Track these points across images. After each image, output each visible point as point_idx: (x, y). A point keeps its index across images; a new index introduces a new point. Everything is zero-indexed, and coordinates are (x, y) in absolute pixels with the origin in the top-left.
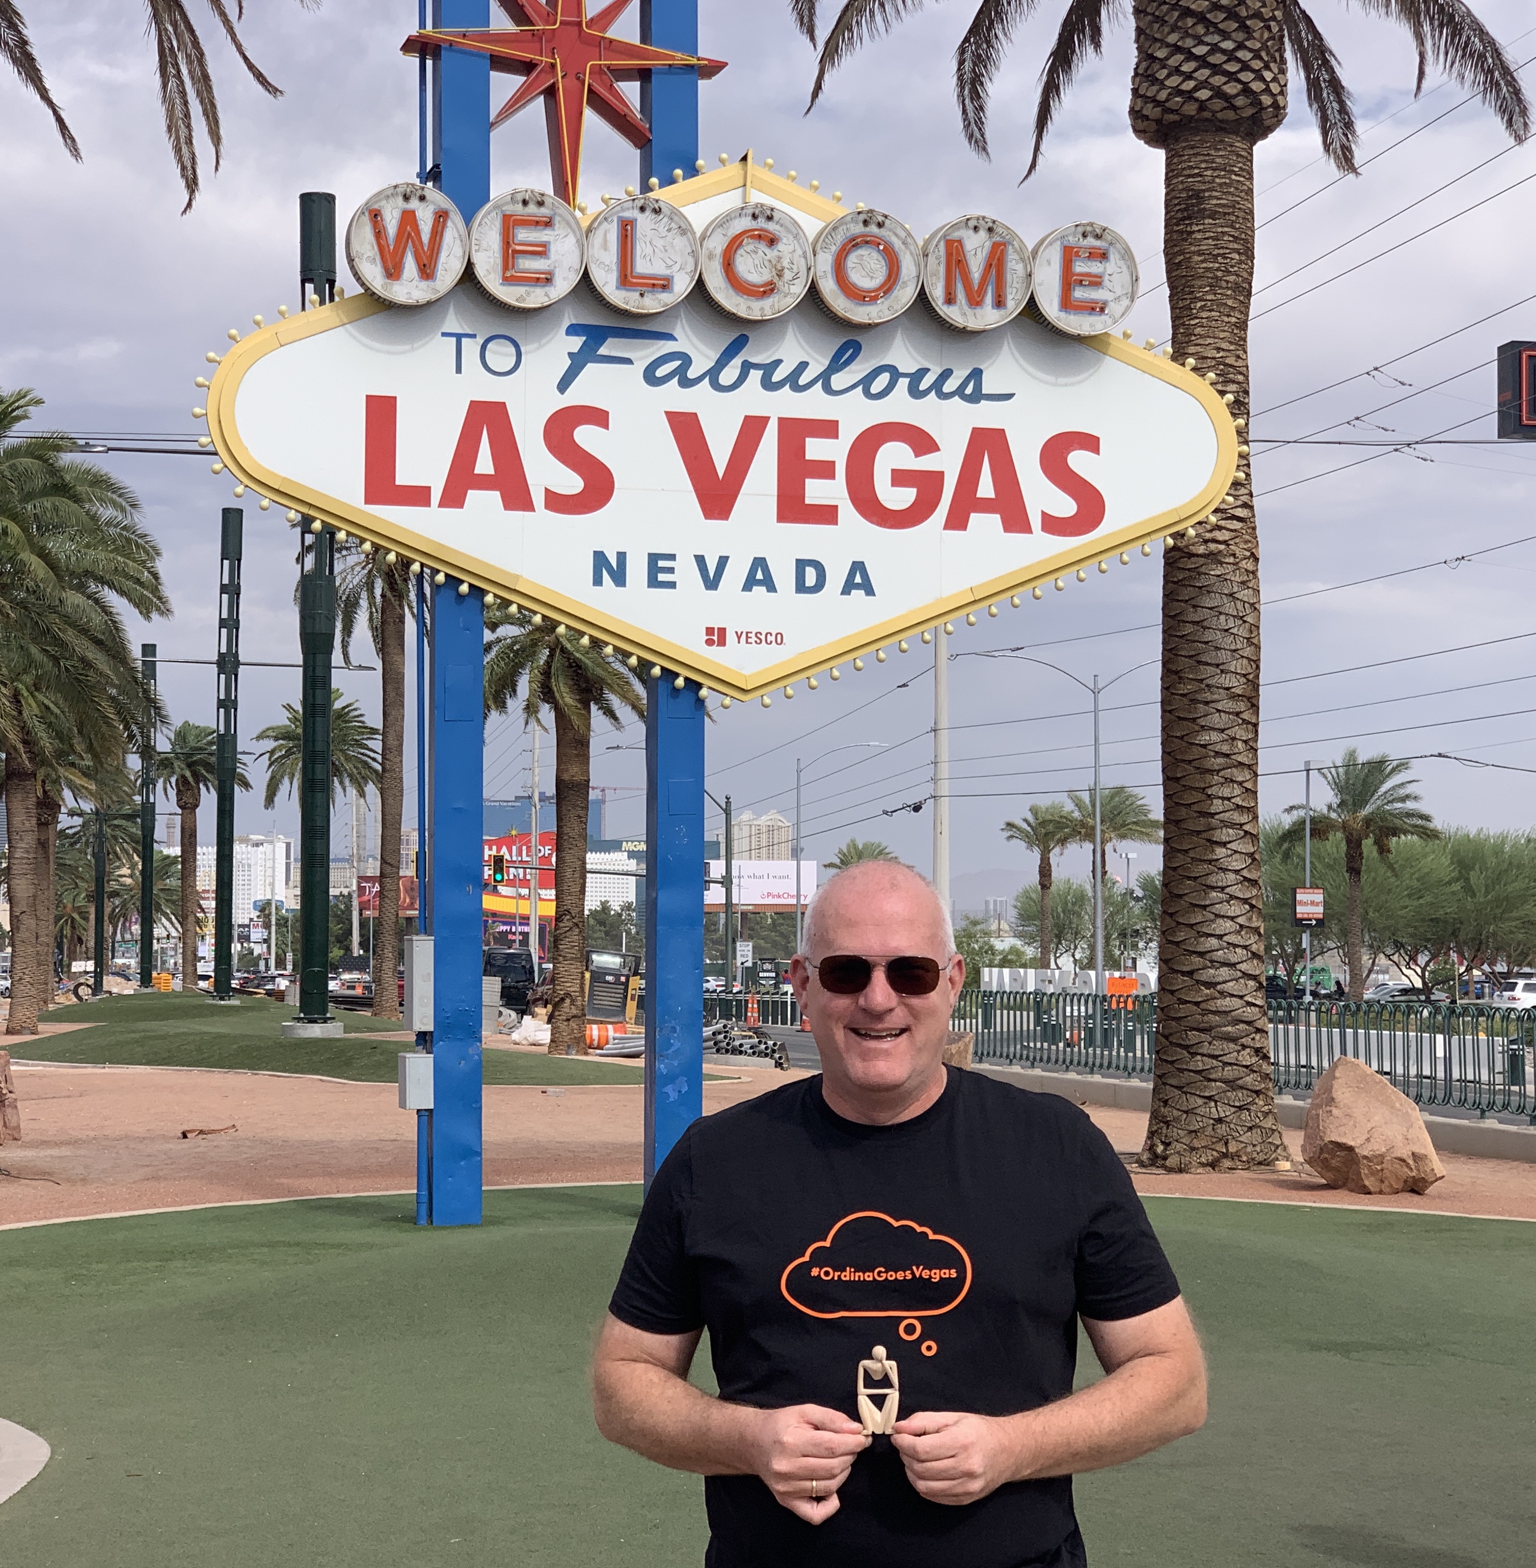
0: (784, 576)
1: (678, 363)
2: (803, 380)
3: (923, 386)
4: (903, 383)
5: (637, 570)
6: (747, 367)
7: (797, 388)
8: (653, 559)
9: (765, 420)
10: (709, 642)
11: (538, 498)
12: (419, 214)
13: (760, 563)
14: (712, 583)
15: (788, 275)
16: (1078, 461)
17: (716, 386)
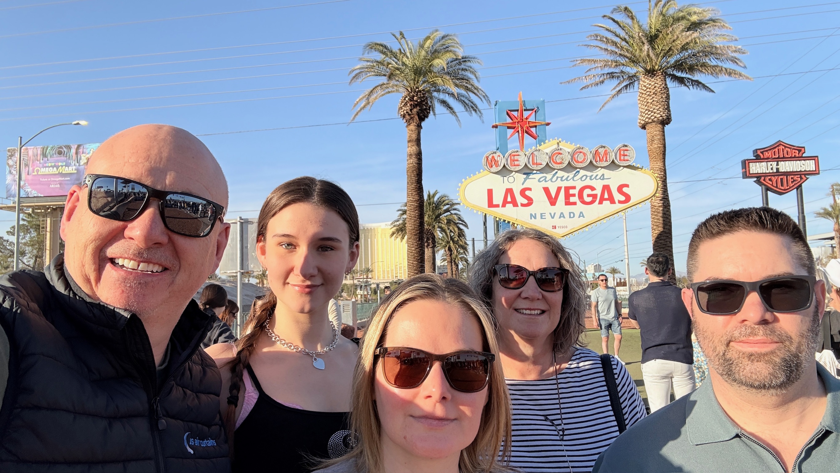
0: (567, 215)
1: (544, 178)
2: (568, 179)
3: (592, 178)
4: (588, 178)
5: (538, 216)
6: (557, 177)
7: (567, 180)
8: (541, 214)
9: (561, 187)
10: (553, 228)
11: (519, 205)
12: (495, 156)
13: (562, 213)
14: (553, 218)
15: (564, 160)
16: (625, 190)
17: (552, 181)
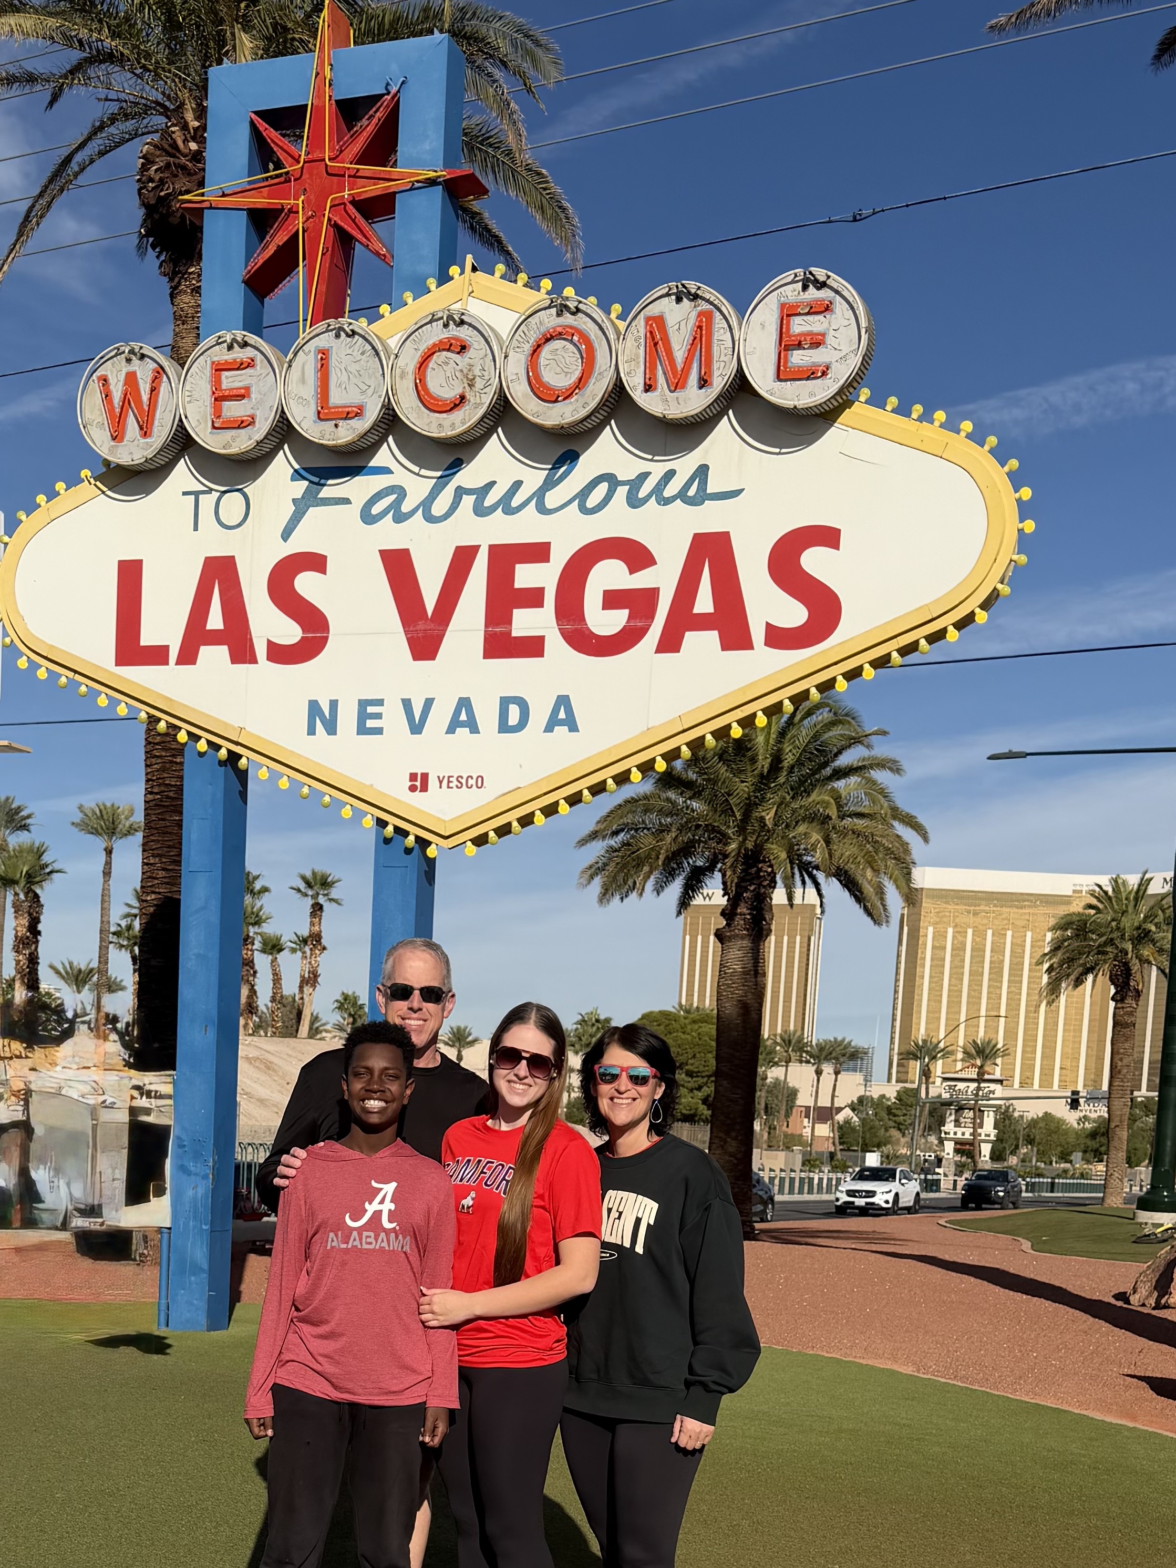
0: (488, 716)
1: (394, 496)
2: (515, 502)
3: (642, 494)
4: (622, 491)
5: (347, 718)
6: (460, 492)
7: (510, 511)
8: (363, 704)
9: (475, 549)
10: (413, 789)
11: (261, 650)
12: (140, 374)
13: (464, 703)
14: (416, 728)
15: (478, 384)
16: (813, 560)
17: (430, 518)
